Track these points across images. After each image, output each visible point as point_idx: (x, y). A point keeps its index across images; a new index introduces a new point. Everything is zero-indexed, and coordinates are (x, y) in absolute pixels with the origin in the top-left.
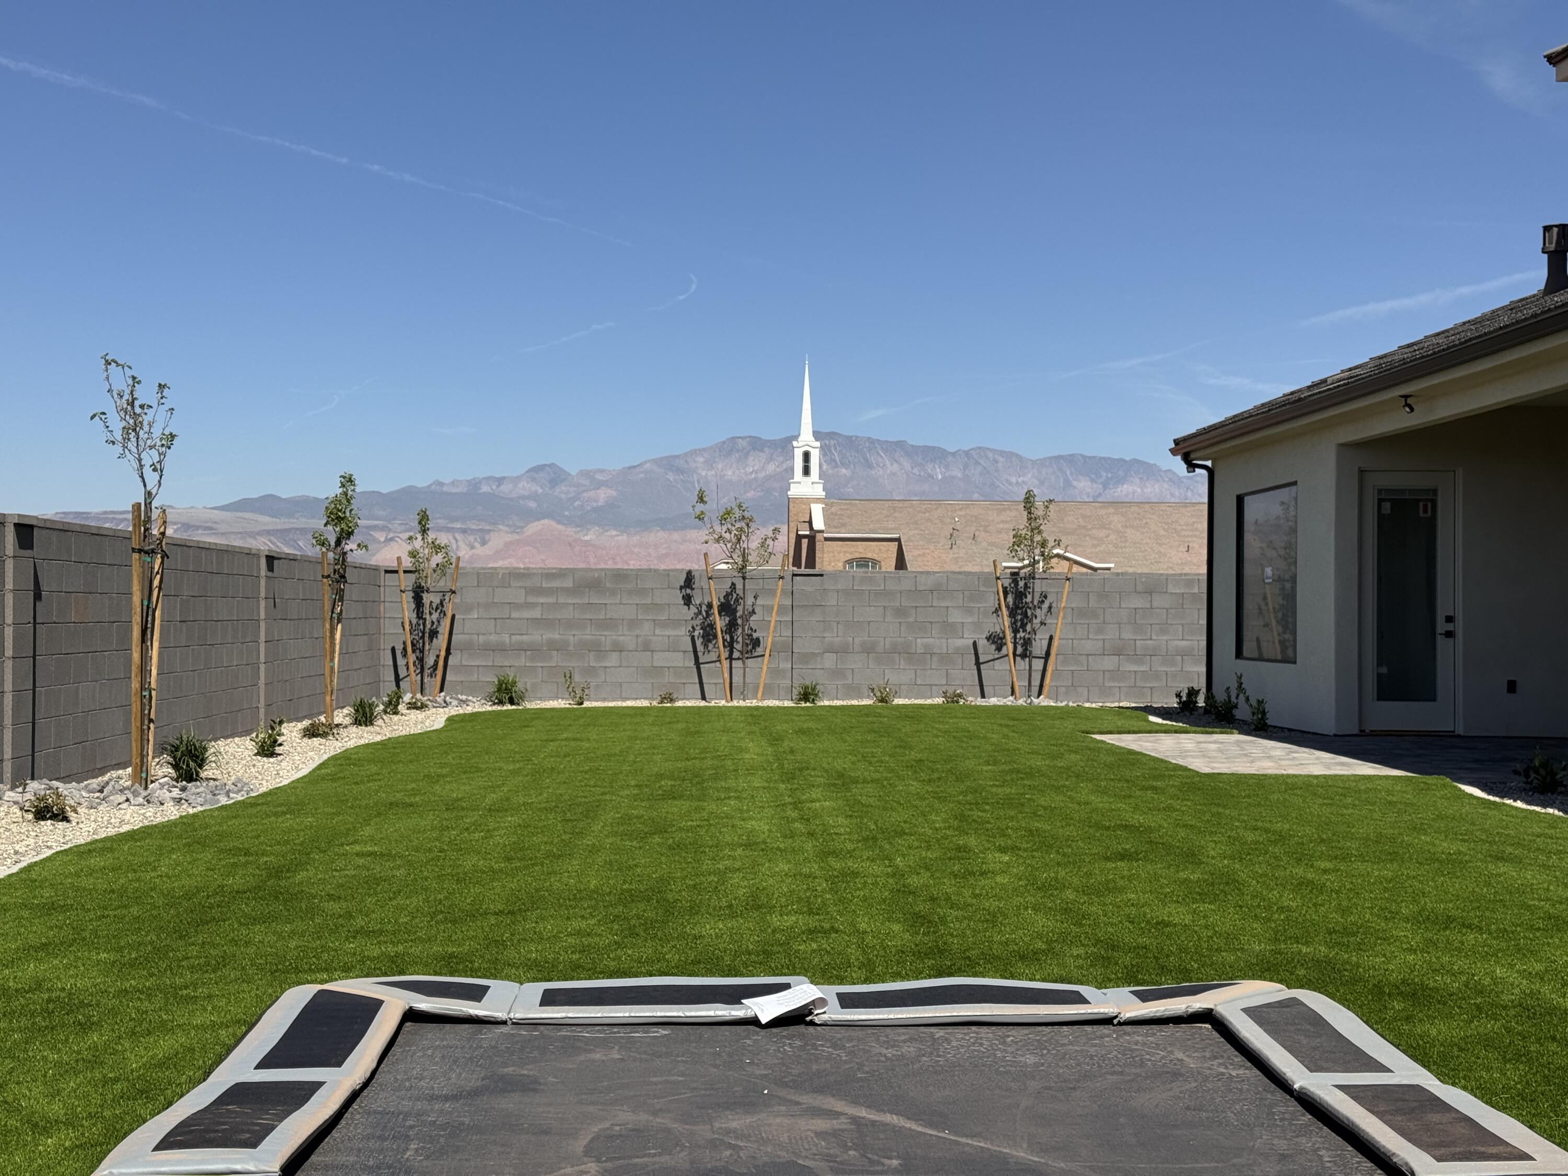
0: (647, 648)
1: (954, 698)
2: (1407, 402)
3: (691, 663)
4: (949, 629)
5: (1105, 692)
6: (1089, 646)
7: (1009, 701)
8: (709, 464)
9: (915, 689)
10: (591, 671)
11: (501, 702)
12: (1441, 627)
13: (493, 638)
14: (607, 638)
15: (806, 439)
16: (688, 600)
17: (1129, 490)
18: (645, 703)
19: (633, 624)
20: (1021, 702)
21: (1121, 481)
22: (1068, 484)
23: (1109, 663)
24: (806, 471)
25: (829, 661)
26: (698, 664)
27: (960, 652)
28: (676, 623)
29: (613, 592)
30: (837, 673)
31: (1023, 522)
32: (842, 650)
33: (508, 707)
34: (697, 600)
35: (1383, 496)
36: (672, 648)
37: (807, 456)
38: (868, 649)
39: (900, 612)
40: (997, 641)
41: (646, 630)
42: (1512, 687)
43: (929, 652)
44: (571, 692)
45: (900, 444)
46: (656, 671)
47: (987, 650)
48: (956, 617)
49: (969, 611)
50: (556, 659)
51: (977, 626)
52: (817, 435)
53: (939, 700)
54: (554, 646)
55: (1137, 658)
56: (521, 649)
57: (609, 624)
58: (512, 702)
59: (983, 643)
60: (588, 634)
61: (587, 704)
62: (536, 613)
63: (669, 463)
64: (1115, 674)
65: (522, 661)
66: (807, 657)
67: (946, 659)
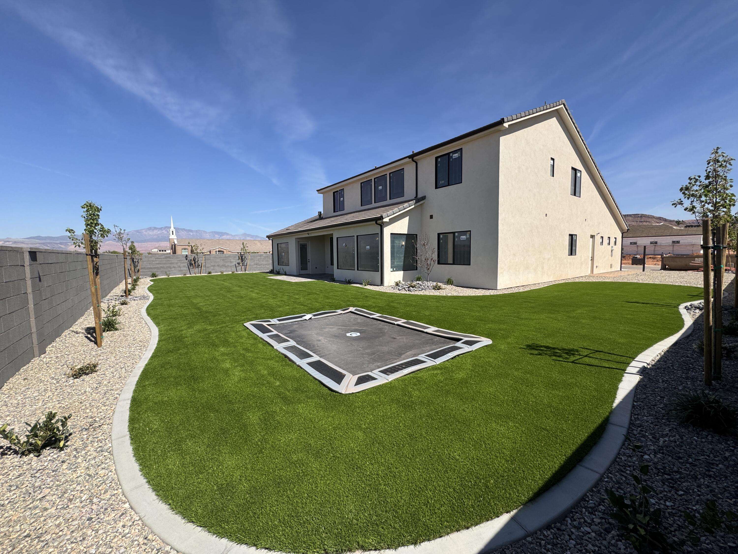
0: (179, 267)
1: (233, 272)
2: (308, 234)
3: (188, 269)
4: (231, 262)
5: (255, 270)
6: (252, 264)
7: (242, 272)
8: (146, 231)
9: (226, 271)
10: (170, 271)
11: (153, 277)
12: (308, 261)
13: (149, 266)
14: (172, 266)
15: (172, 229)
16: (187, 259)
17: (225, 237)
18: (181, 276)
19: (177, 263)
20: (244, 272)
21: (223, 235)
22: (214, 236)
23: (255, 266)
24: (173, 234)
25: (212, 268)
26: (189, 269)
27: (233, 265)
28: (185, 263)
29: (172, 258)
30: (213, 269)
31: (242, 247)
32: (214, 266)
33: (155, 278)
34: (188, 259)
35: (301, 245)
36: (184, 267)
37: (173, 232)
38: (218, 266)
39: (223, 260)
40: (239, 264)
41: (179, 264)
42: (316, 268)
43: (228, 266)
44: (167, 275)
45: (184, 229)
46: (182, 271)
47: (237, 265)
48: (232, 260)
49: (234, 259)
50: (162, 270)
51: (235, 262)
52: (174, 228)
53: (231, 273)
54: (161, 267)
55: (259, 265)
56: (155, 268)
57: (173, 263)
58: (155, 277)
59: (237, 264)
60: (168, 265)
61: (170, 277)
62: (158, 262)
63: (137, 231)
64: (256, 268)
65: (155, 270)
66: (208, 267)
67: (231, 266)
